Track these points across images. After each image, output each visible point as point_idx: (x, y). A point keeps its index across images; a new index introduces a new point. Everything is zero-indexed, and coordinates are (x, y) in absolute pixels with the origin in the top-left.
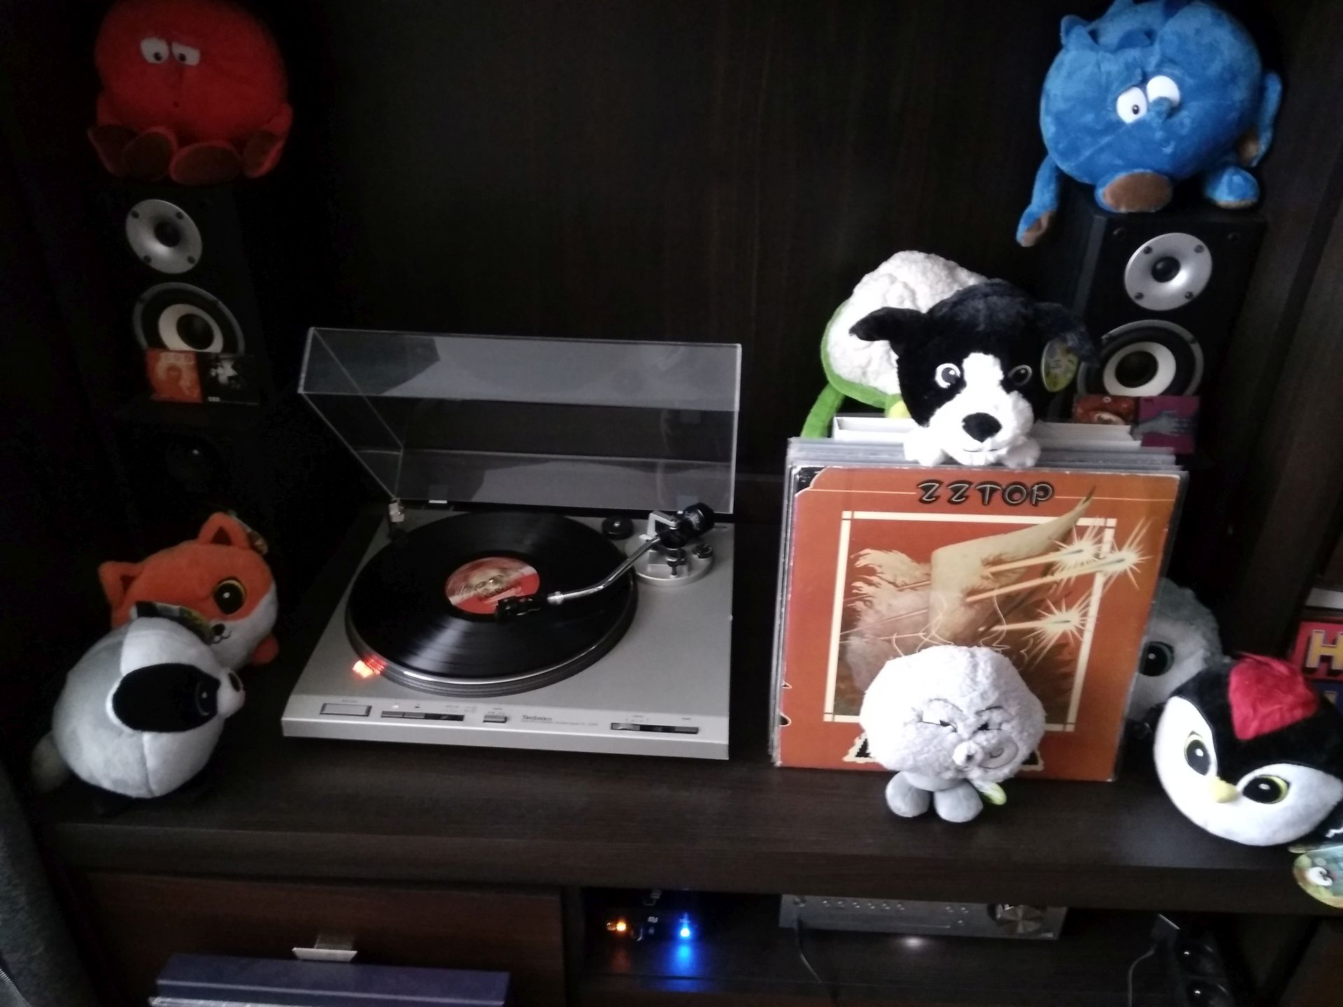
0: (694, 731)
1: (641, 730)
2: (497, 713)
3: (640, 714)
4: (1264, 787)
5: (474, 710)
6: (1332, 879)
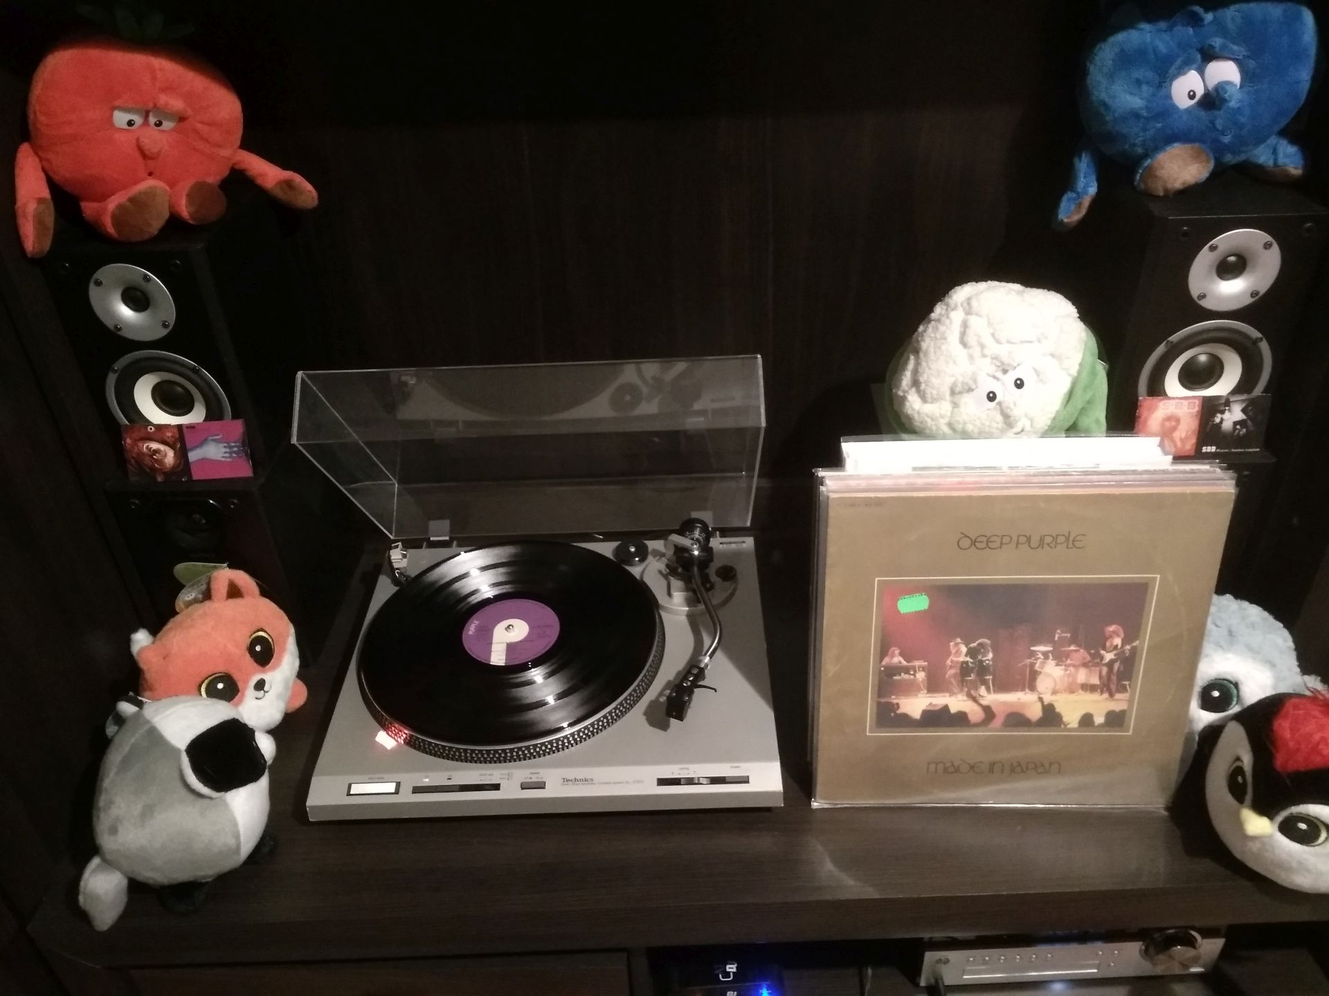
0: (744, 780)
2: (533, 778)
5: (510, 777)
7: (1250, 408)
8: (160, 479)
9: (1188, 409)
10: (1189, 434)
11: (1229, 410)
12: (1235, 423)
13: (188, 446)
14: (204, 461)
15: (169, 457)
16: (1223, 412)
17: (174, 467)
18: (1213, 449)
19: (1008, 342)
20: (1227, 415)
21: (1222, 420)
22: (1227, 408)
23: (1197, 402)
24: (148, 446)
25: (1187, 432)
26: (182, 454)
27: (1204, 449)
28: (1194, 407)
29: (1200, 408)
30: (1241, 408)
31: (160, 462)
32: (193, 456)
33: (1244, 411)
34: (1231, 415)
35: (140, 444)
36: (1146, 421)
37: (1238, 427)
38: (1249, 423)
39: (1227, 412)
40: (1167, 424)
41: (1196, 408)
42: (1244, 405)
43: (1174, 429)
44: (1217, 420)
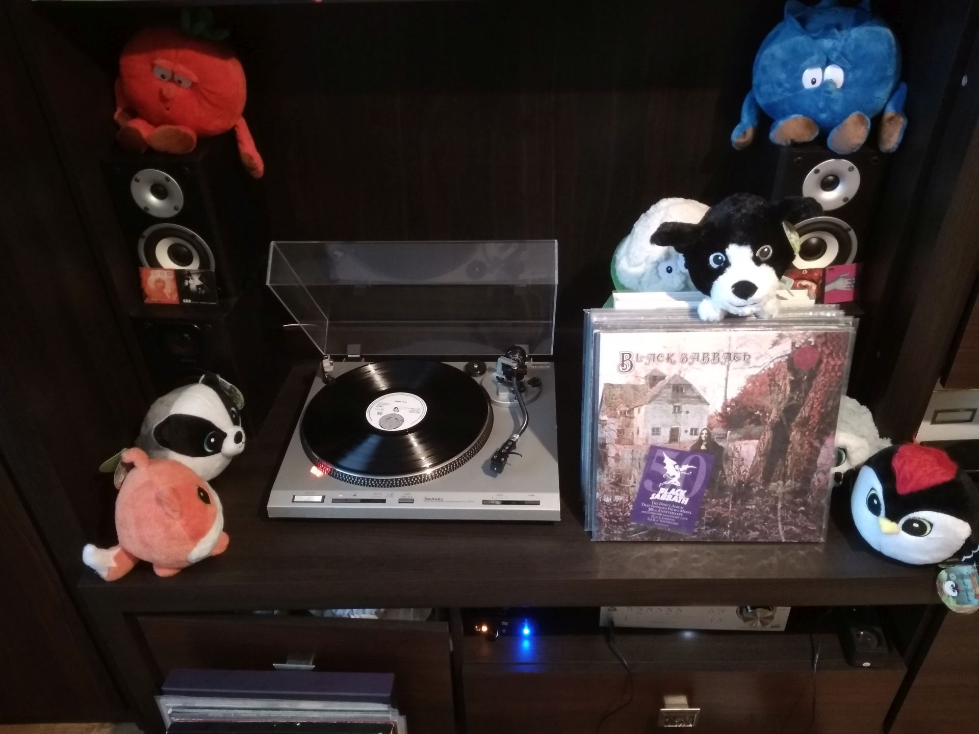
0: (537, 503)
1: (502, 504)
2: (407, 497)
3: (500, 493)
4: (916, 525)
5: (392, 495)
6: (958, 592)
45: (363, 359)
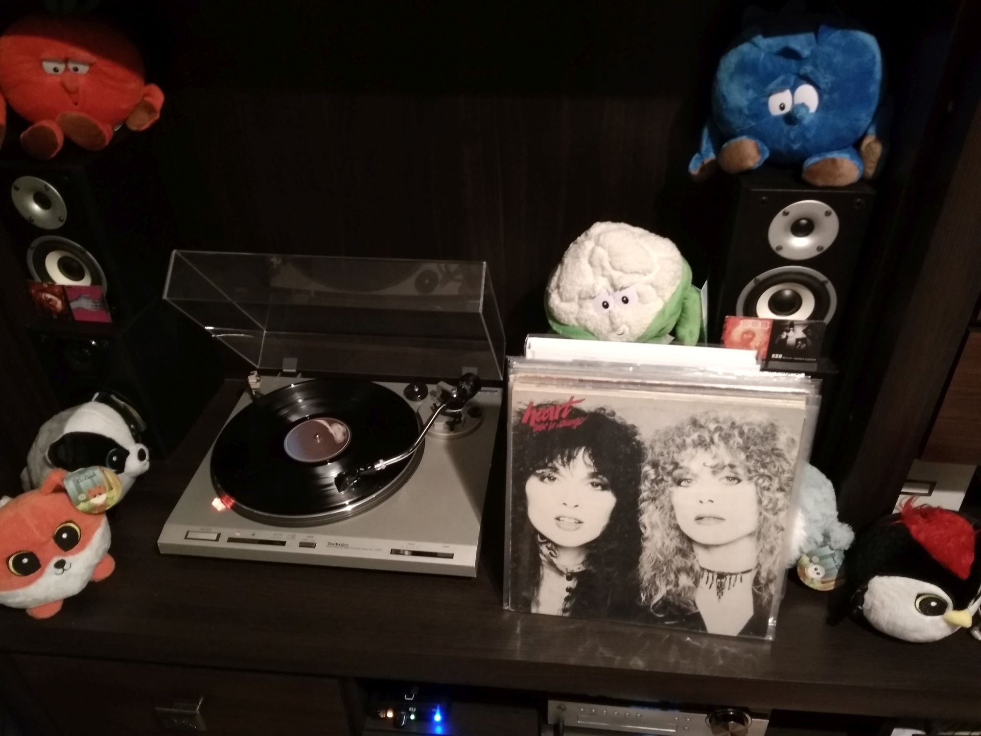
0: (451, 556)
2: (308, 540)
3: (413, 542)
5: (292, 537)
7: (809, 330)
8: (55, 317)
9: (762, 327)
10: (762, 344)
11: (793, 330)
12: (797, 340)
13: (70, 299)
14: (81, 310)
15: (59, 304)
16: (788, 331)
17: (62, 311)
18: (780, 356)
19: (621, 270)
20: (791, 334)
21: (787, 337)
22: (792, 328)
23: (769, 323)
24: (45, 296)
25: (761, 342)
26: (66, 303)
27: (773, 356)
28: (766, 326)
29: (771, 327)
30: (802, 330)
31: (54, 306)
32: (74, 305)
33: (805, 331)
34: (795, 333)
35: (40, 294)
36: (730, 333)
37: (800, 342)
38: (809, 341)
39: (791, 332)
40: (746, 336)
41: (768, 327)
42: (805, 328)
43: (751, 340)
44: (784, 336)
45: (300, 374)
